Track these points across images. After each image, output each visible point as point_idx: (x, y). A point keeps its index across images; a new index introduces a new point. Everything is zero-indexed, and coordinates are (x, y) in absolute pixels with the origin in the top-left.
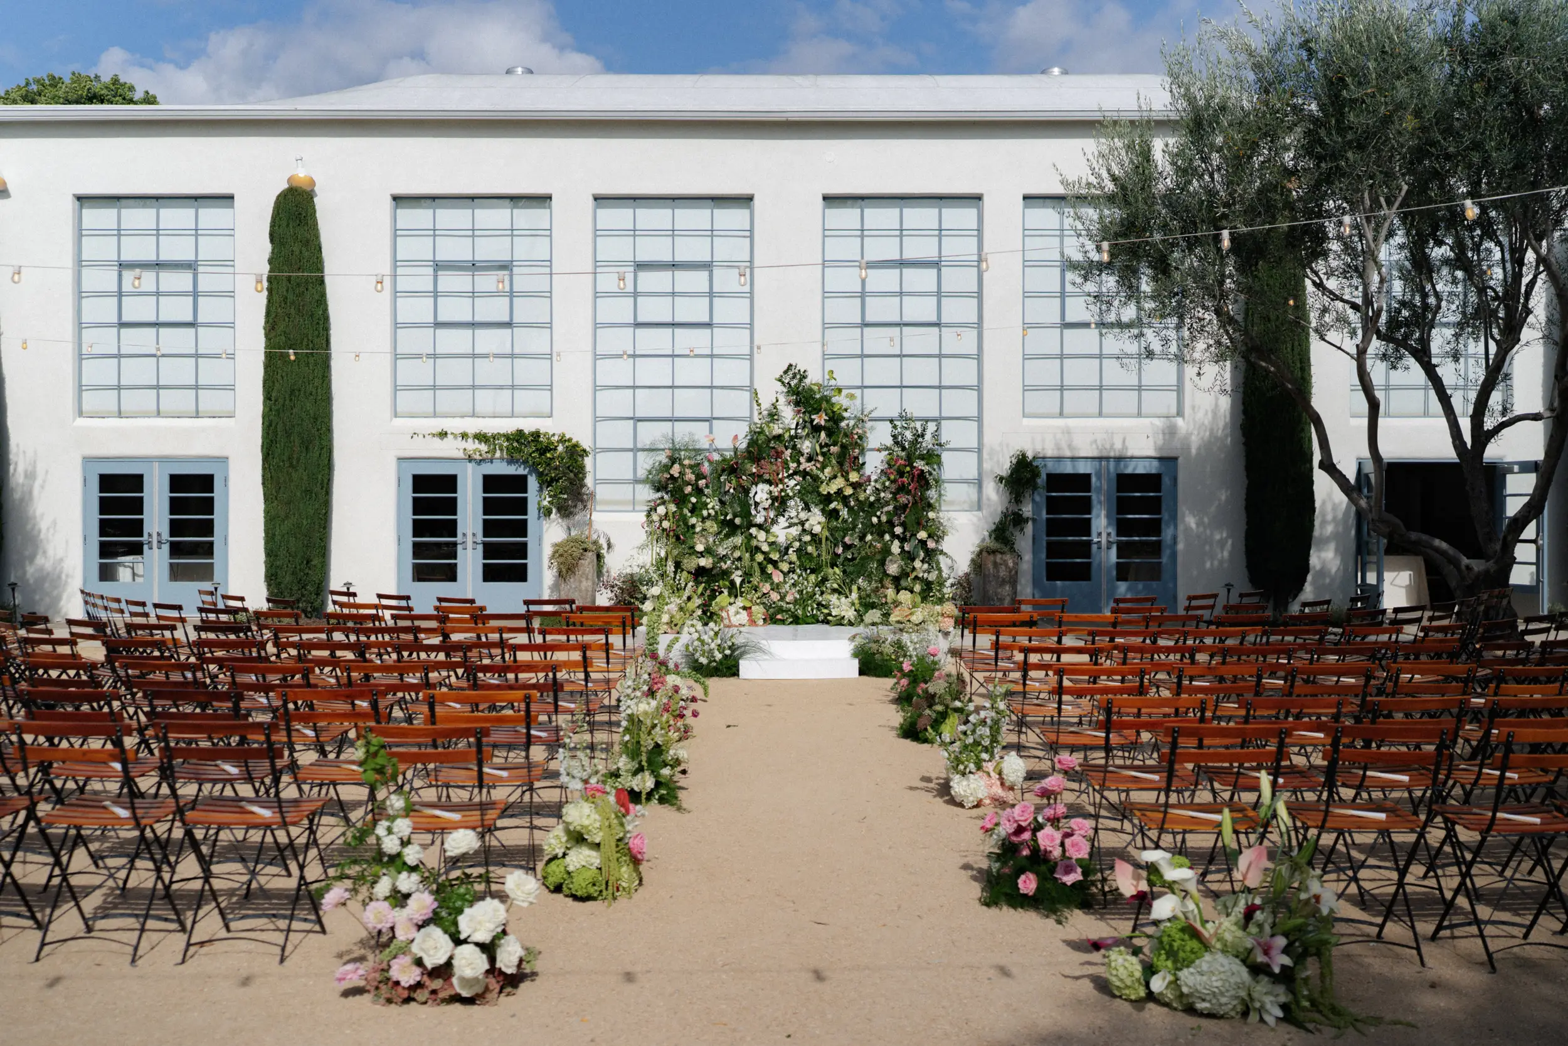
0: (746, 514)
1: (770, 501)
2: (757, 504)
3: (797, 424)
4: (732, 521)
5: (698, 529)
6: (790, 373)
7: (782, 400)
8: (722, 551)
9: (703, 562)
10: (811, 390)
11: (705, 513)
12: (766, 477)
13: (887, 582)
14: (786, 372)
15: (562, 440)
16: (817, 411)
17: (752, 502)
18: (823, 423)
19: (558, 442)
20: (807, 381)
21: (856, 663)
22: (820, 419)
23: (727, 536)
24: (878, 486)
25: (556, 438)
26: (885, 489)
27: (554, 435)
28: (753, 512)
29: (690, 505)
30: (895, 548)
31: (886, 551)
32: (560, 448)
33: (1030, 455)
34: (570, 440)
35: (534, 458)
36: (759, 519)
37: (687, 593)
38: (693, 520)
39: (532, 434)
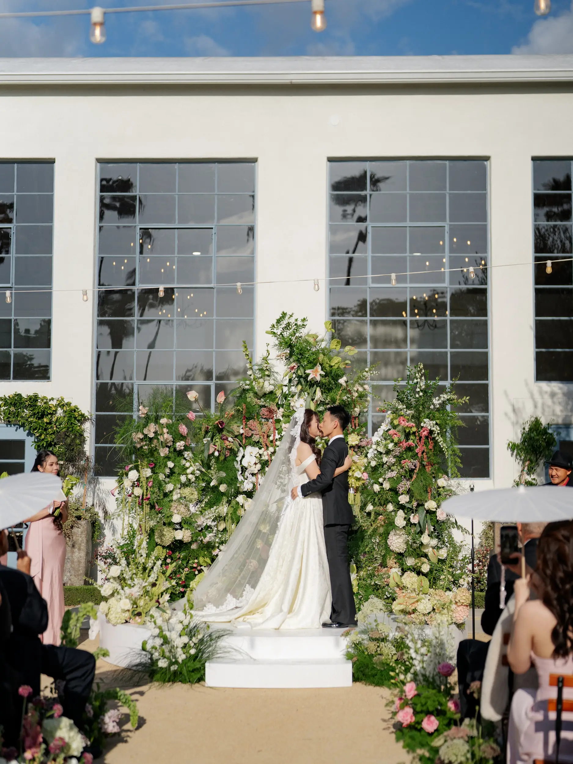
0: (232, 481)
1: (259, 466)
2: (244, 469)
3: (290, 381)
4: (216, 488)
5: (175, 497)
6: (284, 323)
7: (274, 353)
8: (202, 521)
9: (180, 535)
10: (307, 341)
11: (183, 478)
12: (256, 438)
13: (391, 562)
14: (278, 321)
15: (61, 404)
16: (313, 364)
17: (238, 466)
18: (318, 378)
19: (58, 405)
20: (303, 332)
21: (348, 668)
22: (316, 374)
23: (210, 505)
24: (381, 449)
25: (54, 403)
26: (388, 452)
27: (52, 399)
28: (240, 478)
29: (167, 471)
30: (400, 520)
31: (390, 525)
32: (60, 411)
33: (544, 422)
34: (69, 404)
35: (31, 422)
36: (247, 486)
37: (153, 576)
38: (169, 487)
39: (30, 398)
